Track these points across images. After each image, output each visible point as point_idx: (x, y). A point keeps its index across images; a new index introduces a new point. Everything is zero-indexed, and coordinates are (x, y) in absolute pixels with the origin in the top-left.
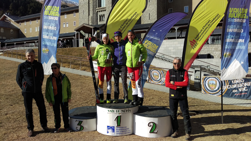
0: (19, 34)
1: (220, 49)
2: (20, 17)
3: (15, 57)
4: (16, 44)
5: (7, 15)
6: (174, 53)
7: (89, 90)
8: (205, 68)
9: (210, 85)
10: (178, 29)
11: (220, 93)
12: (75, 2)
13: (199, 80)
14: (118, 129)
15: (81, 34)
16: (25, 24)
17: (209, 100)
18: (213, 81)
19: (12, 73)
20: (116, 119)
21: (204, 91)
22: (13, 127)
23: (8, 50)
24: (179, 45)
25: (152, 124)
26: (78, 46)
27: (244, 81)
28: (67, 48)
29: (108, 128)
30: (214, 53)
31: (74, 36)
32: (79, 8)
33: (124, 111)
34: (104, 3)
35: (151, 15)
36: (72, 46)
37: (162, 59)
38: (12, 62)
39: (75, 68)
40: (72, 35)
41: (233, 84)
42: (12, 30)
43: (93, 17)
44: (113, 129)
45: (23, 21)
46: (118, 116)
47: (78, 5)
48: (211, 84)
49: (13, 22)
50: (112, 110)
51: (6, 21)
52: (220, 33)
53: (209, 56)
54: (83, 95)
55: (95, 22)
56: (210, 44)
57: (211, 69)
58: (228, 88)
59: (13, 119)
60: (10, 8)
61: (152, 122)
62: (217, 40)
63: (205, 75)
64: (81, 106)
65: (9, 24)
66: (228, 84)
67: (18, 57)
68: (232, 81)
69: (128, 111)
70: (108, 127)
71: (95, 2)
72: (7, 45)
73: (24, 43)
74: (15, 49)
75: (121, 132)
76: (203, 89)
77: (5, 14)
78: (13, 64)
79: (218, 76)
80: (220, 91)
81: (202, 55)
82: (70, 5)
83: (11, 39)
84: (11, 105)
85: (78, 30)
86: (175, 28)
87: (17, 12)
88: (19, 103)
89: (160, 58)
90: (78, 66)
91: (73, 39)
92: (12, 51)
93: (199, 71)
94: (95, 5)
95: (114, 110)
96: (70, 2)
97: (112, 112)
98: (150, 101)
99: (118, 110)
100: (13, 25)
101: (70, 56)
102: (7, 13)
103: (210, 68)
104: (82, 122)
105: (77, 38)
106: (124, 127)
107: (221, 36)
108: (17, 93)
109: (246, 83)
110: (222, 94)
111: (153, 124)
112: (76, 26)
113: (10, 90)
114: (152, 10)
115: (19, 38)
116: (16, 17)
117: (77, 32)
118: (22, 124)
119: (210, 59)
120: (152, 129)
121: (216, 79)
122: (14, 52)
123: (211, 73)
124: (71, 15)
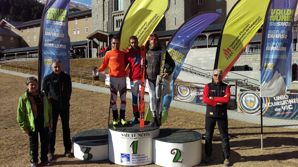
0: (20, 42)
1: (260, 59)
2: (23, 22)
3: (15, 70)
4: (18, 55)
5: (6, 20)
6: (205, 65)
7: (102, 109)
8: (242, 82)
9: (247, 102)
10: (209, 36)
11: (260, 112)
12: (87, 5)
13: (235, 97)
14: (134, 157)
15: (94, 42)
16: (28, 30)
17: (246, 121)
18: (251, 97)
19: (10, 89)
20: (132, 145)
21: (241, 109)
22: (6, 155)
23: (6, 62)
24: (210, 55)
25: (175, 151)
26: (90, 56)
27: (288, 97)
28: (76, 59)
29: (122, 156)
30: (253, 64)
31: (86, 44)
32: (92, 12)
33: (142, 135)
34: (122, 6)
35: (177, 19)
36: (84, 57)
37: (191, 72)
38: (11, 76)
39: (86, 83)
40: (84, 44)
41: (276, 101)
42: (12, 39)
43: (108, 23)
44: (128, 157)
45: (25, 28)
46: (134, 142)
47: (90, 9)
48: (249, 101)
49: (13, 29)
50: (127, 134)
51: (5, 27)
52: (259, 40)
53: (247, 68)
54: (94, 116)
55: (111, 28)
56: (247, 53)
57: (249, 84)
58: (269, 106)
59: (7, 145)
60: (11, 12)
61: (176, 149)
62: (256, 49)
63: (241, 90)
64: (91, 129)
65: (9, 31)
66: (269, 102)
67: (19, 70)
68: (274, 98)
69: (146, 135)
70: (122, 154)
71: (111, 5)
72: (7, 56)
73: (26, 54)
74: (16, 60)
75: (138, 161)
76: (239, 107)
77: (4, 19)
78: (12, 79)
79: (257, 92)
80: (259, 110)
81: (238, 66)
82: (82, 8)
83: (12, 48)
84: (6, 129)
85: (91, 38)
86: (206, 35)
87: (19, 17)
88: (15, 126)
89: (188, 71)
90: (90, 80)
91: (85, 48)
92: (12, 63)
93: (234, 85)
94: (110, 8)
95: (129, 135)
96: (82, 5)
97: (127, 136)
98: (175, 123)
99: (134, 134)
100: (13, 32)
101: (80, 68)
102: (6, 17)
103: (247, 82)
104: (90, 148)
105: (90, 47)
106: (142, 155)
107: (261, 44)
108: (14, 113)
109: (291, 100)
110: (261, 114)
111: (177, 152)
112: (89, 33)
113: (5, 110)
114: (178, 13)
115: (20, 47)
116: (17, 23)
117: (90, 40)
118: (17, 152)
119: (247, 71)
120: (175, 157)
121: (255, 96)
122: (13, 64)
123: (249, 87)
124: (83, 20)
